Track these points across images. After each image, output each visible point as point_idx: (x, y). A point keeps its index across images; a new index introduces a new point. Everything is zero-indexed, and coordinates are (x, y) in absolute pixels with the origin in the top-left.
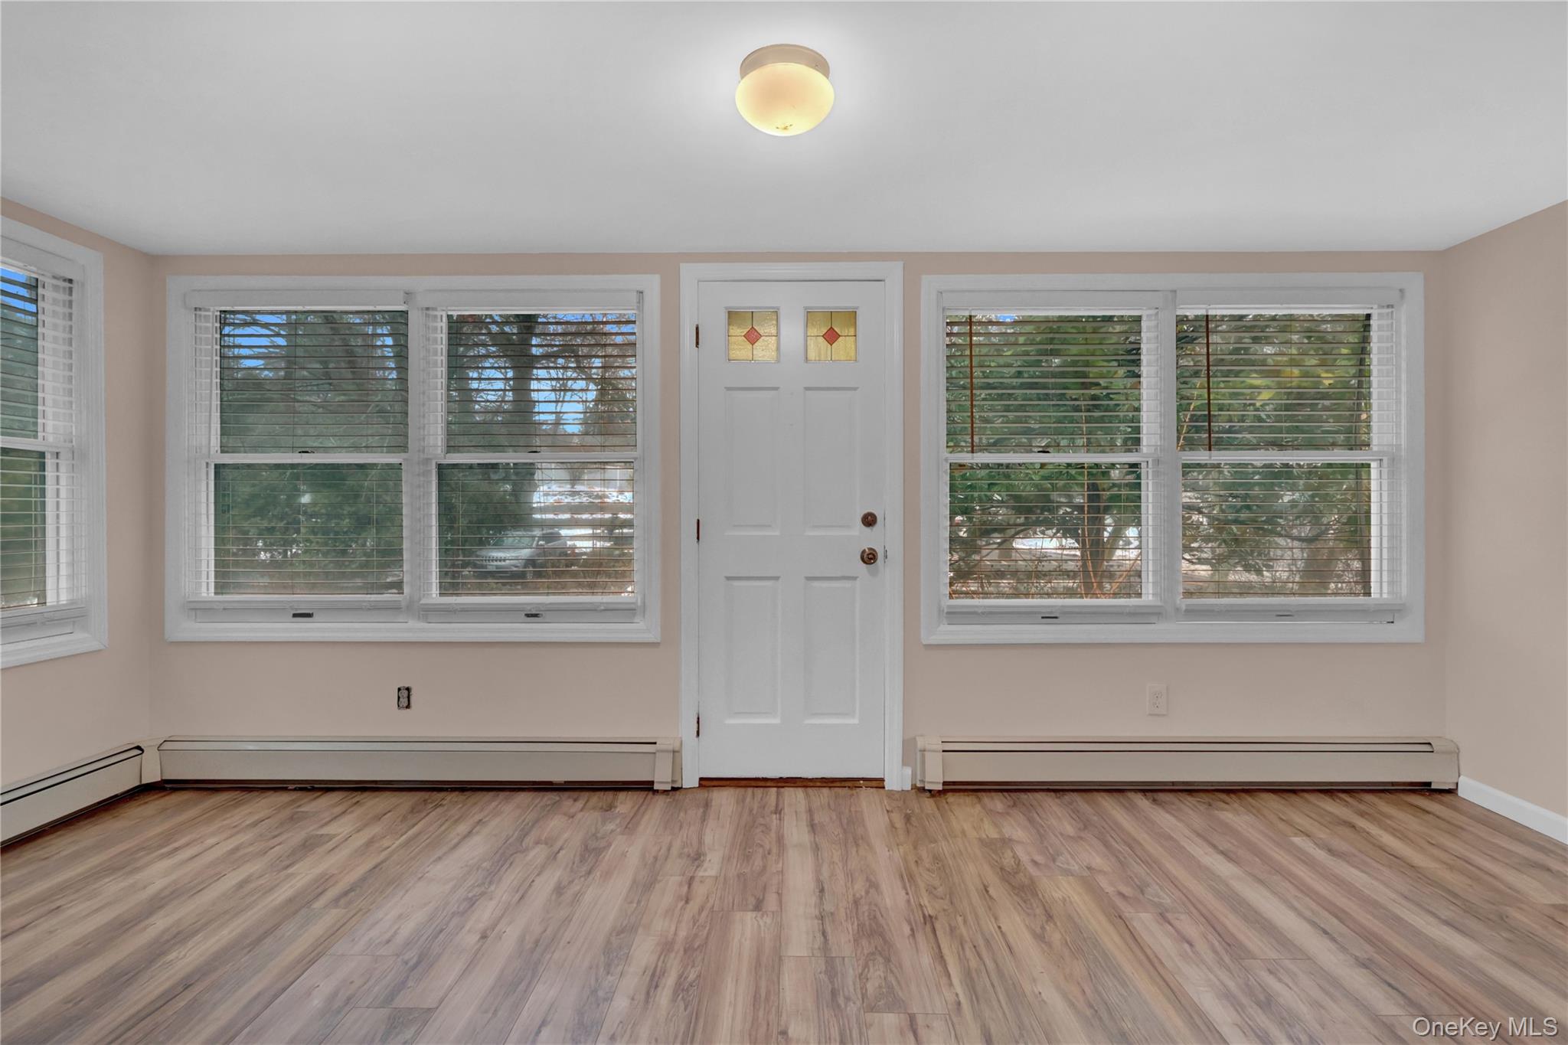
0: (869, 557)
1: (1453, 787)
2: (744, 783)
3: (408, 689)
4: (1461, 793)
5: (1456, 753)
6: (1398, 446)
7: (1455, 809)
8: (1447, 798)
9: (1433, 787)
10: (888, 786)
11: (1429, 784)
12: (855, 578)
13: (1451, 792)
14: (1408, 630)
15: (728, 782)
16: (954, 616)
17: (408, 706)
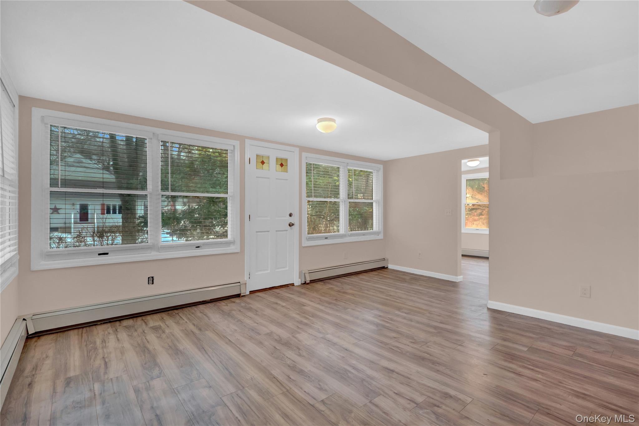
0: (291, 225)
1: (387, 267)
2: (261, 291)
3: (153, 277)
4: (389, 268)
5: (388, 260)
6: (379, 199)
7: (388, 270)
8: (387, 269)
9: (385, 267)
10: (295, 285)
11: (384, 267)
12: (287, 230)
13: (387, 268)
14: (381, 237)
15: (257, 291)
16: (309, 239)
17: (153, 283)
